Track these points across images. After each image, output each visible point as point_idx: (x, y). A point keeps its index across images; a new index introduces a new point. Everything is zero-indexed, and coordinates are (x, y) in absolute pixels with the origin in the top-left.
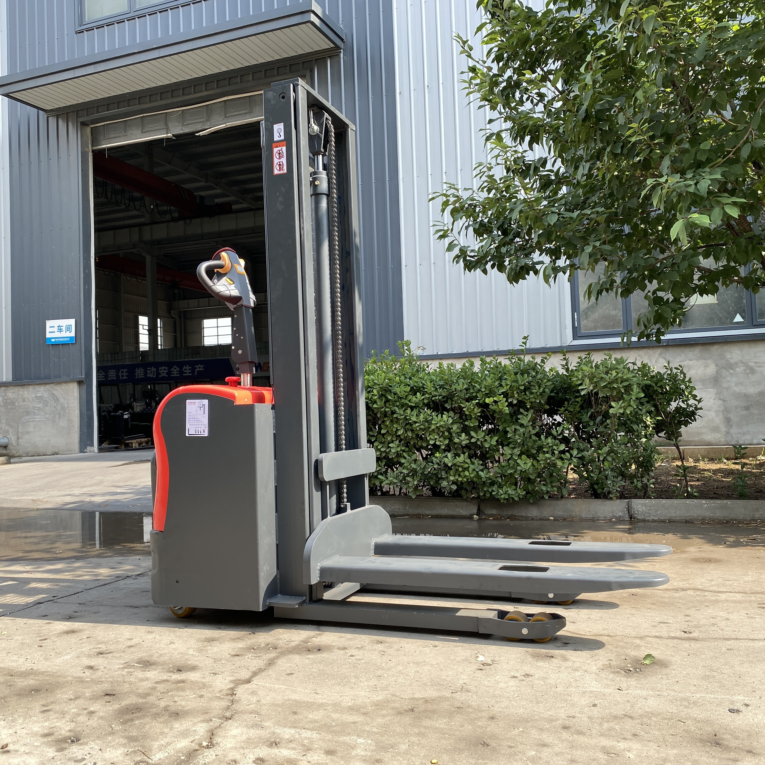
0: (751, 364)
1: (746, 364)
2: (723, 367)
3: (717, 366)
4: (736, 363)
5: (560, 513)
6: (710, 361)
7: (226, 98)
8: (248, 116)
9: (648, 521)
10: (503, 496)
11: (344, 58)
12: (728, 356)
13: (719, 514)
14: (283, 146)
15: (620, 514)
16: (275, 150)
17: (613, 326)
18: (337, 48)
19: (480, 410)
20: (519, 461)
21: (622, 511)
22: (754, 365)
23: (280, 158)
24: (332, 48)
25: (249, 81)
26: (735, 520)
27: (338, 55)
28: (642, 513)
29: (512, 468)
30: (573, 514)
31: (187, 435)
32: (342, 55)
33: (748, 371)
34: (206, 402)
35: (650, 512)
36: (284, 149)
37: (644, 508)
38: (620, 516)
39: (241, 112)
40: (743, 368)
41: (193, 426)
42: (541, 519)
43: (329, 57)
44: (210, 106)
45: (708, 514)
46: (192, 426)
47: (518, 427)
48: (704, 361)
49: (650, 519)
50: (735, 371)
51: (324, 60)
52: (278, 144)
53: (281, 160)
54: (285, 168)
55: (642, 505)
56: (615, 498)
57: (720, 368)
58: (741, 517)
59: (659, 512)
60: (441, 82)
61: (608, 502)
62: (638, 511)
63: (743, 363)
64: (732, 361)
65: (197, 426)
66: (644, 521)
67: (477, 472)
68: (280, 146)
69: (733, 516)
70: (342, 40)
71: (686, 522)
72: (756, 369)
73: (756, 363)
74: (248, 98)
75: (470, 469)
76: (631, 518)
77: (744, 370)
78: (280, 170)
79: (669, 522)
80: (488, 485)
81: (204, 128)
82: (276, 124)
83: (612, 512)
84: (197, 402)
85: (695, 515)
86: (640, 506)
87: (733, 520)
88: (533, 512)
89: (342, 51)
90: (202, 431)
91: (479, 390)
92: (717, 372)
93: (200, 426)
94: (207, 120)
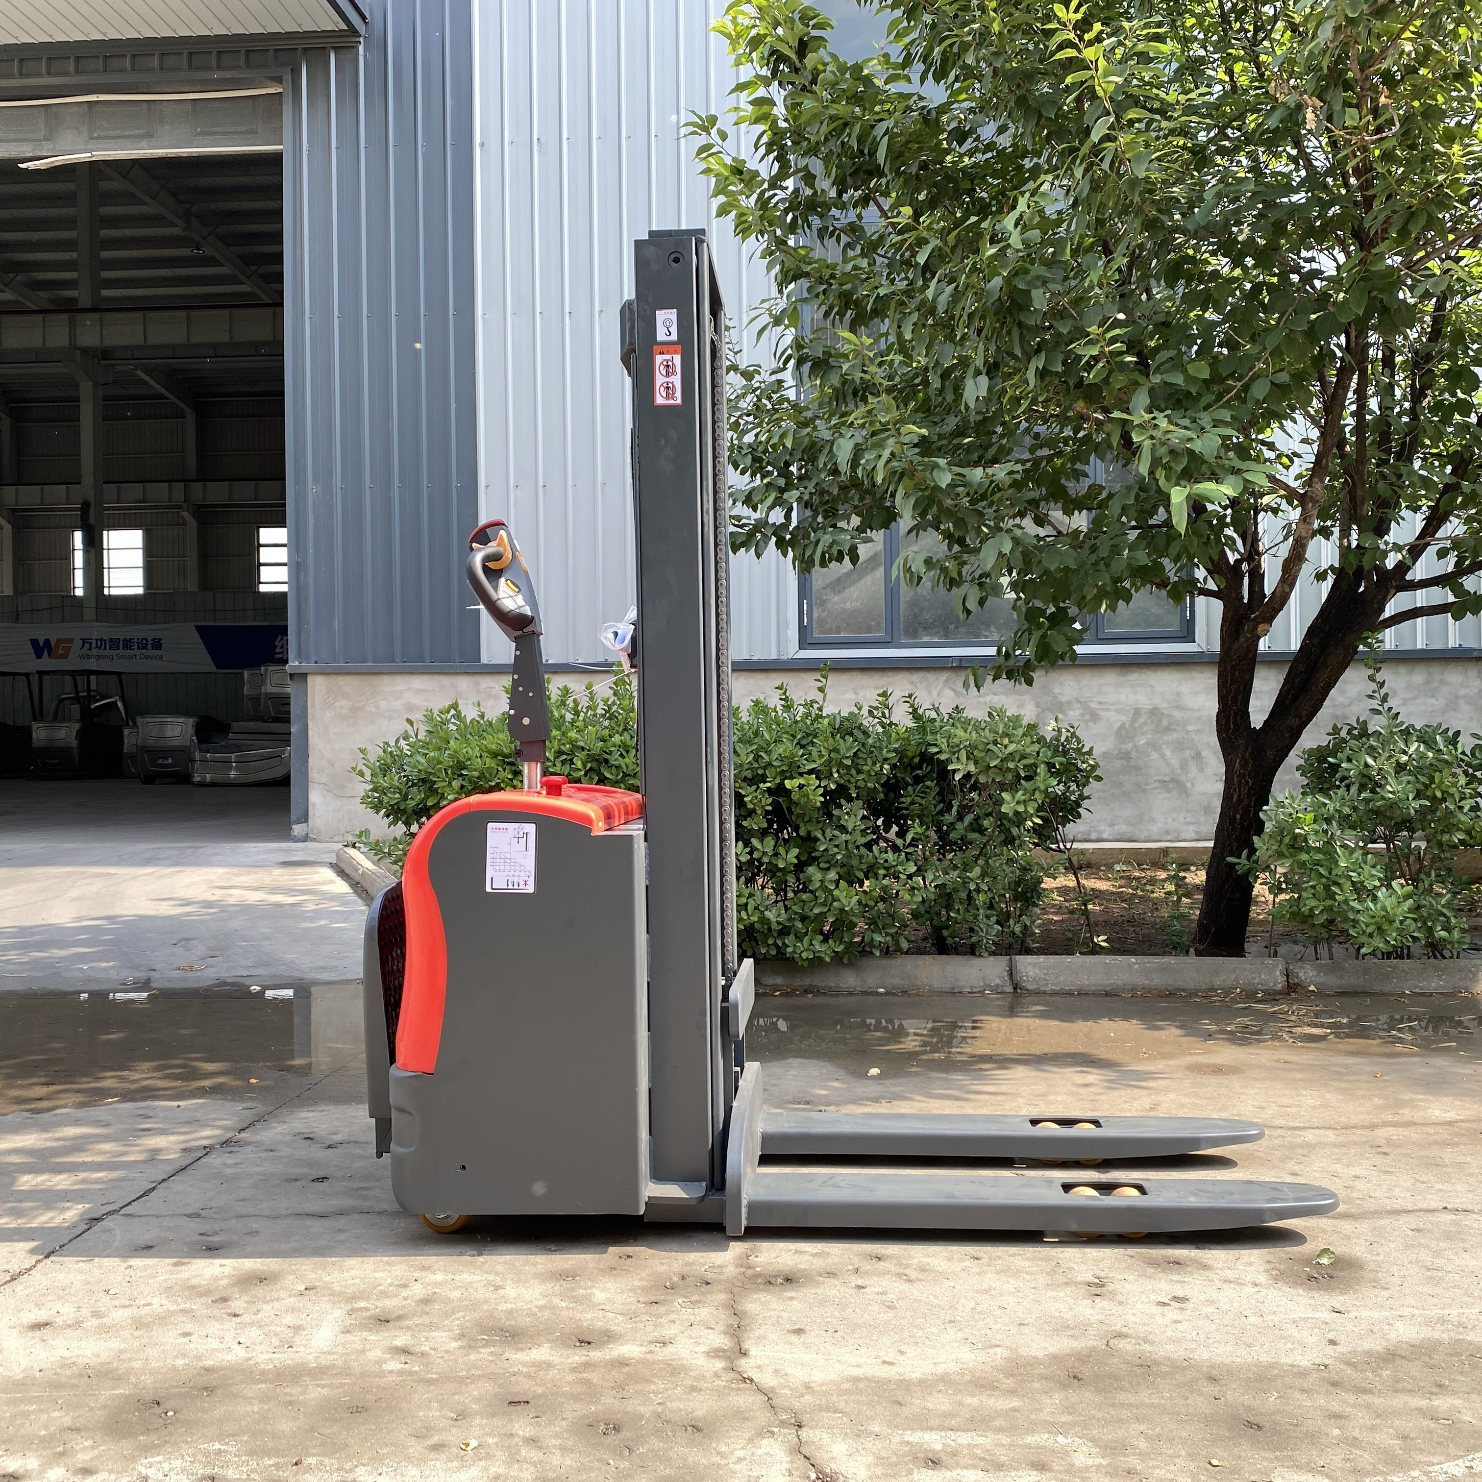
0: (1093, 705)
1: (1084, 705)
2: (1048, 709)
3: (1038, 705)
4: (1069, 703)
5: (896, 981)
6: (1026, 698)
7: (93, 98)
8: (144, 143)
9: (1045, 993)
10: (804, 955)
11: (365, 56)
12: (1057, 690)
13: (1158, 981)
14: (676, 353)
15: (997, 981)
16: (659, 359)
17: (869, 630)
18: (353, 31)
19: (770, 800)
20: (836, 892)
21: (1000, 977)
22: (1097, 706)
23: (668, 375)
24: (341, 30)
25: (152, 70)
26: (1184, 990)
27: (354, 48)
28: (1034, 980)
29: (824, 904)
30: (918, 982)
31: (488, 889)
32: (361, 48)
33: (1087, 717)
34: (531, 828)
35: (1047, 977)
36: (677, 359)
37: (1037, 971)
38: (997, 985)
39: (127, 133)
40: (1079, 712)
41: (502, 874)
42: (864, 993)
43: (335, 48)
44: (54, 109)
45: (1140, 981)
46: (498, 873)
47: (837, 833)
48: (1017, 697)
49: (1048, 989)
50: (1066, 715)
51: (323, 52)
52: (665, 348)
53: (670, 379)
54: (678, 394)
55: (1034, 965)
56: (986, 954)
57: (1043, 711)
58: (1192, 985)
59: (1062, 979)
60: (565, 136)
61: (975, 961)
62: (1027, 976)
63: (1080, 702)
64: (1063, 699)
65: (511, 873)
66: (1038, 993)
67: (762, 912)
68: (668, 353)
69: (1180, 984)
70: (364, 18)
71: (1107, 994)
72: (1099, 712)
73: (1100, 703)
74: (144, 105)
75: (750, 908)
76: (1015, 988)
77: (1082, 715)
78: (667, 398)
79: (1079, 994)
80: (775, 934)
81: (39, 153)
82: (661, 309)
83: (984, 979)
84: (512, 827)
85: (1120, 982)
86: (1030, 968)
87: (1179, 990)
88: (849, 980)
89: (362, 40)
90: (522, 883)
91: (770, 764)
92: (1037, 716)
93: (517, 873)
94: (46, 139)
